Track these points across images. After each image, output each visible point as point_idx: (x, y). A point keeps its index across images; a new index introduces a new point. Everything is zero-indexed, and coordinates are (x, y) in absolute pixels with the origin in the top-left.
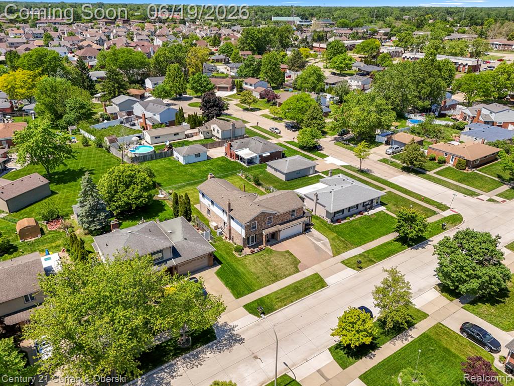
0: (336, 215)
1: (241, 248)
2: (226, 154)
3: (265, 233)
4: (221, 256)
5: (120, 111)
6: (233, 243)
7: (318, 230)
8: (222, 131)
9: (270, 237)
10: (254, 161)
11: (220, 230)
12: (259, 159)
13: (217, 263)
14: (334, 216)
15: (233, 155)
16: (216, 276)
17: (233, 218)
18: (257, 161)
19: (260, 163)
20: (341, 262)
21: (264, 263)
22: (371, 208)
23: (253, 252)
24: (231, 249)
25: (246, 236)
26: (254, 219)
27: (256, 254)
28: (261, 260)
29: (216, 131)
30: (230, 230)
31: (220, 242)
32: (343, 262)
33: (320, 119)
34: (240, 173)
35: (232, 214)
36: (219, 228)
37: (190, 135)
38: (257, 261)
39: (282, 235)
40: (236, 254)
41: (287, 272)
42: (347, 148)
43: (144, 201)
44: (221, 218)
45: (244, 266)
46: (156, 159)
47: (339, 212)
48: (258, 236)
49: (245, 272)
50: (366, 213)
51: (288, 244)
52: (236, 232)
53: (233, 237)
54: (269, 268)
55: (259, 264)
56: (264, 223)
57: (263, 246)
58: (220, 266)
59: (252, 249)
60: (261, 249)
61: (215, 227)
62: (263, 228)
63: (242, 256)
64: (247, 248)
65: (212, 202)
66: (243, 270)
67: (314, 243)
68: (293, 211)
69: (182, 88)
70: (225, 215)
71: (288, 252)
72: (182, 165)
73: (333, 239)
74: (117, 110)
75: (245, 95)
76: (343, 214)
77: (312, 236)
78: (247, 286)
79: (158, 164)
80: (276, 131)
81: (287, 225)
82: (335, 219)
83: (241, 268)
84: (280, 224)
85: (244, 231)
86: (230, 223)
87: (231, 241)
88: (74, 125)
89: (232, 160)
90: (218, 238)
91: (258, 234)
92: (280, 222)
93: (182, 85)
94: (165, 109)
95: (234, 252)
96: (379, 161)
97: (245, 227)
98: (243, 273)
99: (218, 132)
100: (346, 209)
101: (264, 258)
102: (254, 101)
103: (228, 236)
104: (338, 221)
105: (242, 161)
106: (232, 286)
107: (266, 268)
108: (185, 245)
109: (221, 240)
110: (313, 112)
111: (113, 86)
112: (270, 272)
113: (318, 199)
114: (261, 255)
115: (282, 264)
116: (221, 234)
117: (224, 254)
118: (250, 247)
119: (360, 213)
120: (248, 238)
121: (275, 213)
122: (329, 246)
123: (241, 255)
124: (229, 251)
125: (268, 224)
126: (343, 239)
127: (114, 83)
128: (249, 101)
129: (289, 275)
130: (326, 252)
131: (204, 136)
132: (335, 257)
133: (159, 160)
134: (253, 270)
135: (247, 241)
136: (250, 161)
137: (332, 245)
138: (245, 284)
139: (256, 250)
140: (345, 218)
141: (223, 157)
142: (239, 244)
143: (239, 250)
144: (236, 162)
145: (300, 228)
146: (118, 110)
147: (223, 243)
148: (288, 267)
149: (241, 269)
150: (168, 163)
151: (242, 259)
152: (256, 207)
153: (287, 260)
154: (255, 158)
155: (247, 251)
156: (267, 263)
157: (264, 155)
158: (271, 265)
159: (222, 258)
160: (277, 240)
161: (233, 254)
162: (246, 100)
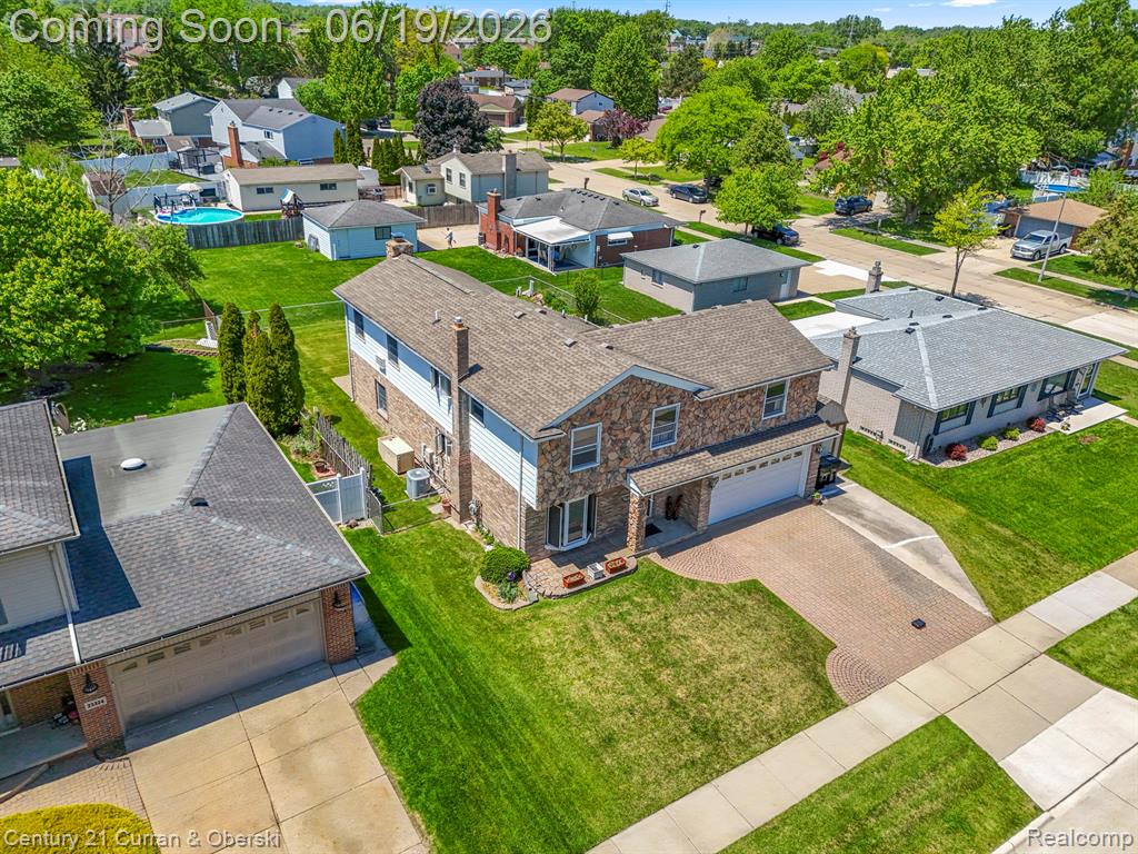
0: (943, 426)
1: (516, 560)
2: (483, 239)
3: (638, 486)
4: (408, 601)
5: (176, 134)
6: (476, 536)
7: (875, 487)
8: (472, 176)
9: (661, 511)
10: (578, 256)
11: (423, 473)
12: (593, 249)
13: (380, 643)
14: (936, 432)
15: (507, 240)
16: (356, 728)
17: (479, 411)
18: (588, 258)
19: (599, 264)
20: (1049, 652)
21: (637, 646)
22: (1070, 407)
23: (576, 586)
24: (465, 563)
25: (541, 499)
26: (589, 413)
27: (593, 595)
28: (618, 628)
29: (455, 178)
30: (465, 469)
31: (413, 531)
32: (1058, 651)
33: (784, 161)
34: (526, 286)
35: (473, 386)
36: (417, 466)
37: (373, 193)
38: (597, 635)
39: (719, 503)
40: (490, 594)
41: (773, 710)
42: (876, 242)
43: (81, 333)
44: (430, 420)
45: (528, 661)
46: (243, 243)
47: (954, 413)
48: (602, 503)
49: (529, 698)
50: (1055, 426)
51: (749, 548)
52: (495, 479)
53: (479, 506)
54: (665, 676)
55: (612, 654)
56: (636, 437)
57: (627, 555)
58: (390, 663)
59: (572, 568)
60: (619, 571)
61: (401, 458)
62: (632, 464)
63: (520, 602)
64: (547, 563)
65: (393, 346)
66: (519, 689)
67: (871, 547)
68: (776, 390)
69: (375, 101)
70: (445, 399)
71: (753, 588)
72: (325, 262)
73: (956, 530)
74: (166, 131)
75: (550, 113)
76: (968, 422)
77: (855, 512)
78: (542, 805)
79: (245, 258)
80: (644, 197)
81: (746, 453)
82: (938, 441)
83: (512, 678)
84: (715, 450)
85: (535, 471)
86: (463, 433)
87: (469, 528)
88: (11, 155)
89: (502, 255)
90: (410, 507)
91: (606, 495)
92: (711, 440)
93: (374, 91)
94: (303, 118)
95: (478, 583)
96: (998, 274)
97: (542, 452)
98: (521, 709)
99: (462, 183)
100: (983, 400)
101: (635, 619)
102: (575, 132)
103: (455, 500)
104: (950, 451)
105: (535, 260)
106: (446, 801)
107: (649, 679)
108: (185, 539)
109: (420, 518)
110: (762, 137)
111: (167, 73)
112: (673, 704)
113: (858, 359)
114: (618, 601)
115: (735, 658)
116: (424, 488)
117: (423, 587)
118: (560, 559)
119: (1029, 423)
120: (554, 512)
121: (690, 387)
122: (949, 560)
123: (512, 600)
124: (451, 572)
125: (655, 444)
126: (1008, 533)
127: (170, 64)
128: (560, 128)
129: (790, 728)
130: (945, 593)
131: (419, 198)
132: (1003, 624)
133: (252, 248)
134: (577, 692)
135: (547, 524)
136: (564, 257)
137: (963, 559)
138: (531, 789)
139: (589, 574)
140: (977, 441)
141: (473, 247)
142: (507, 543)
143: (509, 573)
144: (515, 260)
145: (799, 473)
146: (170, 132)
147: (431, 533)
148: (773, 677)
149: (509, 683)
150: (278, 256)
151: (520, 623)
152: (597, 355)
153: (758, 635)
154: (580, 244)
155: (547, 576)
156: (654, 646)
157: (612, 237)
158: (675, 664)
159: (413, 612)
160: (692, 526)
161: (472, 593)
162: (553, 127)
